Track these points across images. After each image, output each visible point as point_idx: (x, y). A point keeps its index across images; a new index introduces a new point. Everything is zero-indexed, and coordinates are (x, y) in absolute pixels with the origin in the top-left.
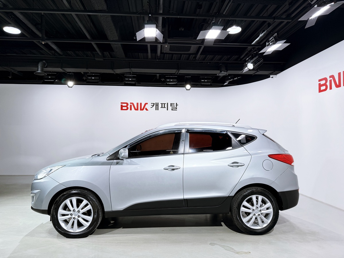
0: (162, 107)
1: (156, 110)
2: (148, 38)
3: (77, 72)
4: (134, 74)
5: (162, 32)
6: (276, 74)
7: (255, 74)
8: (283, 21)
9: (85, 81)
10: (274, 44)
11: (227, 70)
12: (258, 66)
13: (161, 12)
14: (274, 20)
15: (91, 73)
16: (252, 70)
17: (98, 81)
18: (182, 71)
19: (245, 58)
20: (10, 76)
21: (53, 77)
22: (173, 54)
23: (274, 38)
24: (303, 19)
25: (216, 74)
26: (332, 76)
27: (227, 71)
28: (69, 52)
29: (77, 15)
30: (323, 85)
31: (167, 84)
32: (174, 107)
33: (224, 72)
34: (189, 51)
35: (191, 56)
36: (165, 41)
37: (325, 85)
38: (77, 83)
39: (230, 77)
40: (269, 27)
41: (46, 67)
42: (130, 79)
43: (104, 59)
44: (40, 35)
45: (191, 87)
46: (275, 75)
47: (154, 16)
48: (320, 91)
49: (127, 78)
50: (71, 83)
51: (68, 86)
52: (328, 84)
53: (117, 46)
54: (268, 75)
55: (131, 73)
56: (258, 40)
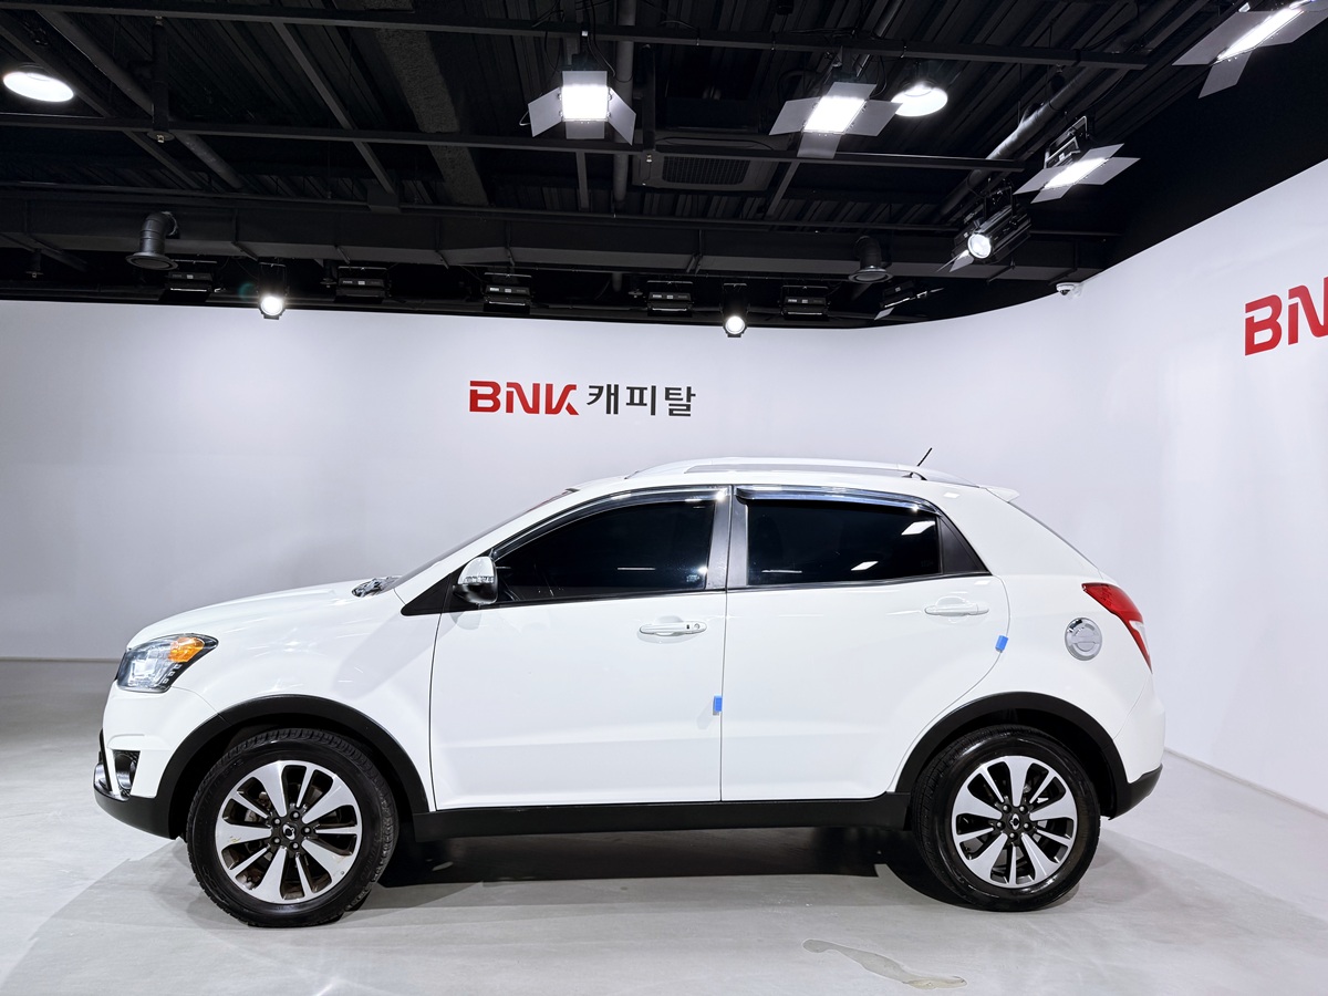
0: (632, 403)
1: (608, 412)
2: (578, 126)
3: (298, 257)
4: (522, 267)
5: (634, 104)
6: (1080, 281)
7: (998, 277)
8: (1114, 65)
9: (331, 292)
10: (1076, 158)
11: (887, 260)
12: (1010, 246)
13: (630, 22)
14: (1079, 61)
15: (353, 263)
16: (987, 263)
17: (382, 293)
18: (714, 263)
19: (958, 215)
20: (33, 271)
21: (207, 277)
22: (678, 192)
23: (1076, 134)
24: (1190, 58)
25: (846, 276)
26: (1301, 292)
27: (890, 265)
28: (266, 177)
29: (293, 28)
30: (1263, 325)
31: (651, 313)
32: (680, 403)
33: (877, 266)
34: (741, 181)
35: (750, 200)
36: (645, 142)
37: (1272, 323)
38: (301, 301)
39: (898, 289)
40: (1056, 91)
41: (176, 237)
42: (508, 291)
43: (403, 210)
44: (150, 109)
45: (748, 325)
46: (1076, 284)
47: (600, 37)
48: (1252, 348)
49: (495, 285)
50: (272, 303)
51: (262, 313)
52: (1283, 320)
53: (455, 155)
54: (1049, 282)
55: (509, 263)
56: (1013, 145)
